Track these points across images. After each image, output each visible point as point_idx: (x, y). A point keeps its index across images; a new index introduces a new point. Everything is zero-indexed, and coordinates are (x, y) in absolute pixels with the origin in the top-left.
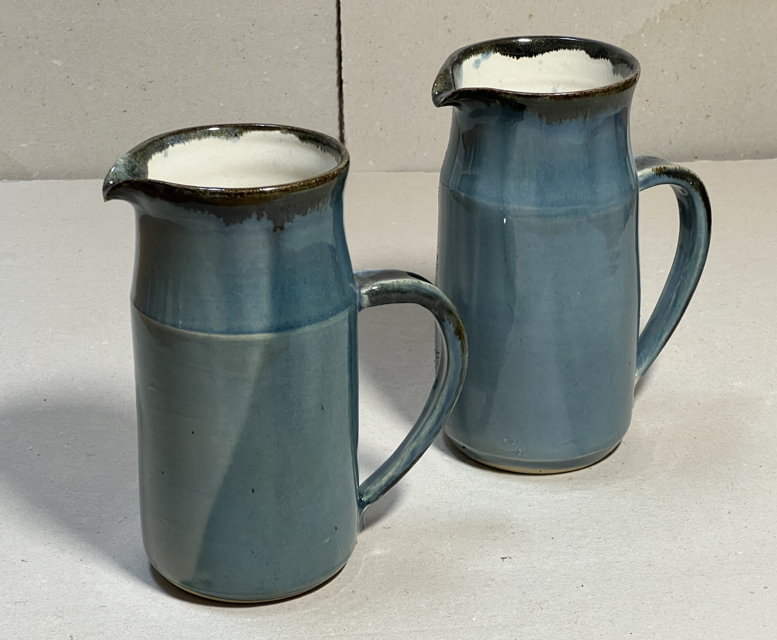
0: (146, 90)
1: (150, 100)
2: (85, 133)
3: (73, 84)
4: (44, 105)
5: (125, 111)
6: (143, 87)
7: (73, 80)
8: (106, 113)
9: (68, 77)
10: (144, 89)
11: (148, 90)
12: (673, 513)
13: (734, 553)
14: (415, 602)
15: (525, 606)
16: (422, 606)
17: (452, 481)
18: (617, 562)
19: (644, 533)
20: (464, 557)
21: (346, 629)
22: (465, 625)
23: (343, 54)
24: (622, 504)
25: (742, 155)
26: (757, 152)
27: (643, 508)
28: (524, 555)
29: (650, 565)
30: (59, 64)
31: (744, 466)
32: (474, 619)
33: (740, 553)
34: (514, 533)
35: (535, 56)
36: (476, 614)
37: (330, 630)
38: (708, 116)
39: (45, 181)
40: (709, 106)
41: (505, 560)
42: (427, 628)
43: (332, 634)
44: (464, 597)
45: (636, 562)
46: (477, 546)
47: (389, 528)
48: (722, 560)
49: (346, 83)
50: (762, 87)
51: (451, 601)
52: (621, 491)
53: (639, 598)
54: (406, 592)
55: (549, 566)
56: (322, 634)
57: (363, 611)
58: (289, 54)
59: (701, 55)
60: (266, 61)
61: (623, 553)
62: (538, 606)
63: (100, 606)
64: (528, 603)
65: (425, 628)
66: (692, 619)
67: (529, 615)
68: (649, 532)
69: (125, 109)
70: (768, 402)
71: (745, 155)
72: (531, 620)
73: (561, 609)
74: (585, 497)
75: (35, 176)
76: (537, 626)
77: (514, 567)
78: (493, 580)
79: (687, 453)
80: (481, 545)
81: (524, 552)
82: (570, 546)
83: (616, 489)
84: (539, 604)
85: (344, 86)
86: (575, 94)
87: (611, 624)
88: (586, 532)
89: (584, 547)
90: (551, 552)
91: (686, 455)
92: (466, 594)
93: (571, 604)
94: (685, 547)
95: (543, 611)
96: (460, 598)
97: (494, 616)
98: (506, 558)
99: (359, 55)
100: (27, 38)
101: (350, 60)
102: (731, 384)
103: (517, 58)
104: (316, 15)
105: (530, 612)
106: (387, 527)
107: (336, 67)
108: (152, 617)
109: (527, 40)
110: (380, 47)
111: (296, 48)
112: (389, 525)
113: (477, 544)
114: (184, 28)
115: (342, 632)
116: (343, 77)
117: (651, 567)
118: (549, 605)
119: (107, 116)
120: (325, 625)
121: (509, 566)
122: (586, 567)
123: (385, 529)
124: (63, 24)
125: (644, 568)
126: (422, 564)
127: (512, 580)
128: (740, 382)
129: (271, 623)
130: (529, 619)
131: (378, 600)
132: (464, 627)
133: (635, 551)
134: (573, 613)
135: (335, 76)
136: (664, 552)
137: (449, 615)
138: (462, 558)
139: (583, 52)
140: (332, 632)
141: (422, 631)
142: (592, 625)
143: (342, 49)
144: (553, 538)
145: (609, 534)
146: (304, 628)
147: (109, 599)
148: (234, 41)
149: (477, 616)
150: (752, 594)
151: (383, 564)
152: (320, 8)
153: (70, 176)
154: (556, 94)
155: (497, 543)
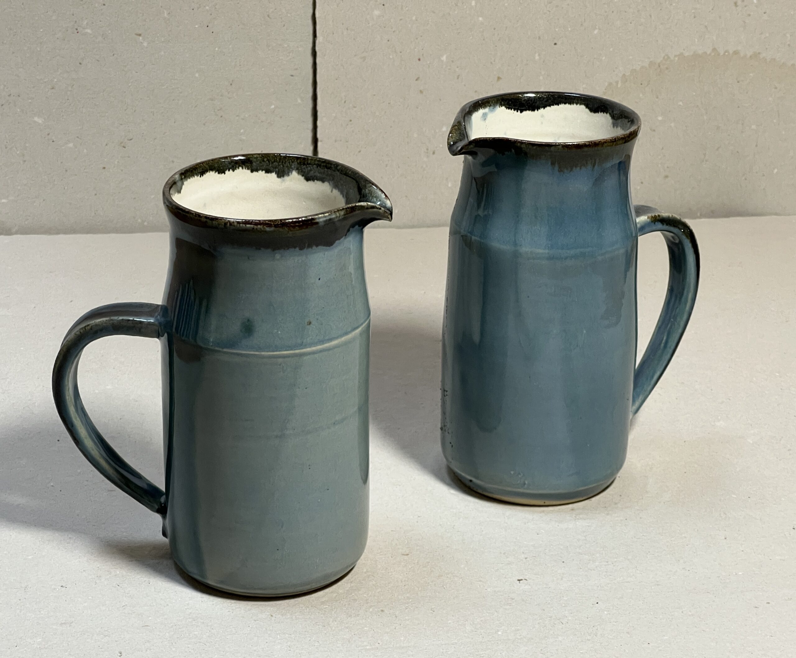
0: (125, 147)
1: (129, 157)
2: (64, 189)
3: (53, 141)
4: (25, 161)
5: (104, 168)
6: (122, 145)
7: (53, 138)
8: (85, 169)
9: (48, 134)
10: (123, 147)
11: (127, 148)
12: (672, 539)
13: (734, 574)
14: (443, 619)
15: (546, 621)
16: (449, 622)
17: (461, 512)
18: (627, 582)
19: (648, 557)
20: (482, 579)
21: (381, 643)
22: (491, 638)
23: (319, 114)
24: (624, 531)
25: (699, 215)
26: (712, 212)
27: (645, 535)
28: (538, 578)
29: (658, 585)
30: (40, 122)
31: (734, 497)
32: (500, 633)
33: (740, 573)
34: (526, 558)
35: (538, 110)
36: (500, 628)
37: (365, 643)
38: (666, 177)
39: (24, 236)
40: (668, 167)
41: (521, 581)
42: (457, 642)
43: (368, 647)
44: (488, 614)
45: (645, 582)
46: (493, 570)
47: (407, 555)
48: (724, 580)
49: (321, 141)
50: (718, 149)
51: (476, 617)
52: (621, 520)
53: (652, 613)
54: (431, 610)
55: (563, 587)
56: (359, 647)
57: (394, 627)
58: (265, 113)
59: (660, 118)
60: (243, 119)
61: (631, 574)
62: (559, 621)
63: (143, 625)
64: (548, 619)
65: (454, 641)
66: (704, 631)
67: (551, 629)
68: (653, 556)
69: (104, 166)
70: (749, 440)
71: (701, 215)
72: (554, 633)
73: (580, 624)
74: (588, 526)
75: (14, 230)
76: (560, 638)
77: (530, 588)
78: (513, 599)
79: (679, 486)
80: (496, 569)
81: (538, 575)
82: (581, 568)
83: (616, 519)
84: (558, 620)
85: (319, 144)
86: (585, 143)
87: (629, 636)
88: (594, 556)
89: (594, 570)
90: (563, 574)
91: (678, 488)
92: (488, 611)
93: (589, 619)
94: (688, 569)
95: (563, 625)
96: (484, 615)
97: (518, 630)
98: (522, 580)
99: (334, 115)
100: (10, 95)
101: (325, 119)
102: (713, 424)
103: (521, 112)
104: (292, 76)
105: (552, 627)
106: (405, 553)
107: (310, 126)
108: (195, 635)
109: (532, 95)
110: (355, 107)
111: (273, 107)
112: (407, 552)
113: (493, 569)
114: (163, 87)
115: (377, 645)
116: (319, 136)
117: (659, 586)
118: (568, 620)
119: (86, 172)
120: (360, 639)
121: (526, 587)
122: (598, 587)
123: (404, 556)
124: (45, 82)
125: (653, 588)
126: (443, 586)
127: (531, 599)
128: (721, 422)
129: (309, 639)
130: (551, 632)
131: (407, 618)
132: (491, 640)
133: (642, 573)
134: (592, 627)
135: (310, 135)
136: (669, 573)
137: (475, 630)
138: (480, 581)
139: (583, 107)
140: (367, 646)
141: (452, 644)
142: (611, 637)
143: (319, 108)
144: (563, 562)
145: (616, 558)
146: (340, 642)
147: (151, 619)
148: (212, 100)
149: (502, 631)
150: (757, 609)
151: (406, 587)
152: (296, 69)
153: (49, 231)
154: (568, 144)
155: (512, 566)
